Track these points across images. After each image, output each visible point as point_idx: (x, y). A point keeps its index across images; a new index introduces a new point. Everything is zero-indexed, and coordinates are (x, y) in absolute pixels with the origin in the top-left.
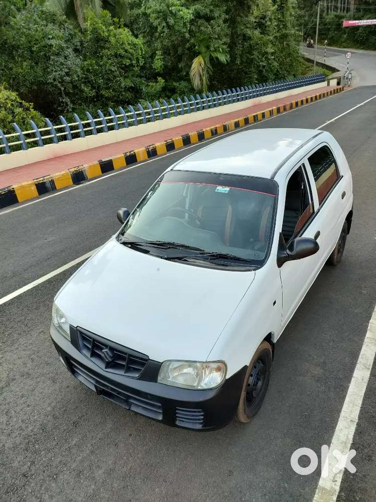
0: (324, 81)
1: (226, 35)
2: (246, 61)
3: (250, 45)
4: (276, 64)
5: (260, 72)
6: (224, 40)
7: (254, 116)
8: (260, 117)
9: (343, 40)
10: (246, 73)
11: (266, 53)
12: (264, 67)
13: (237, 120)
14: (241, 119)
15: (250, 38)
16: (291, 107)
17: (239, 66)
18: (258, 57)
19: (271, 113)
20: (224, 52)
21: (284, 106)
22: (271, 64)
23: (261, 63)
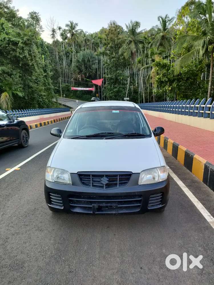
0: (69, 111)
1: (21, 84)
2: (31, 98)
3: (32, 90)
4: (47, 100)
5: (39, 104)
6: (20, 86)
7: (44, 123)
8: (47, 123)
9: (71, 96)
10: (31, 104)
11: (41, 95)
12: (41, 101)
13: (36, 124)
14: (38, 123)
15: (32, 87)
16: (60, 120)
17: (27, 100)
18: (37, 97)
19: (51, 122)
20: (21, 91)
21: (57, 119)
22: (44, 101)
23: (39, 99)
